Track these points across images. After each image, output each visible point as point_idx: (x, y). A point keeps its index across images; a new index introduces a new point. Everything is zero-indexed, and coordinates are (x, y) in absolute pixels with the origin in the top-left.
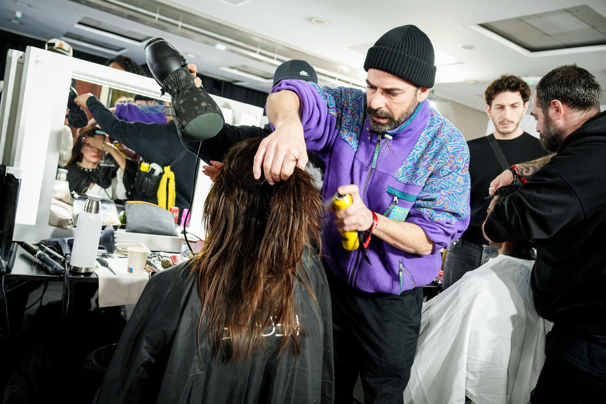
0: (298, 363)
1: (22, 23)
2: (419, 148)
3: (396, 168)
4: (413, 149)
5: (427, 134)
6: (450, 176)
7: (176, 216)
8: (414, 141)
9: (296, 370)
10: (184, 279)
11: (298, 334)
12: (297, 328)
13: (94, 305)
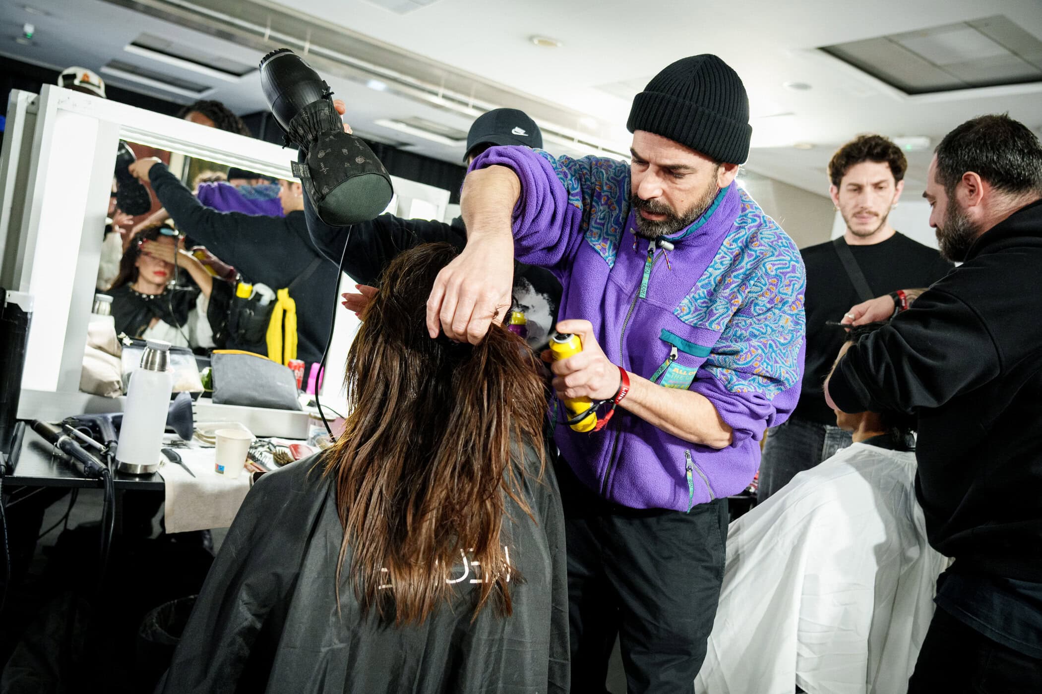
0: (508, 629)
1: (35, 44)
2: (718, 266)
3: (679, 299)
4: (708, 267)
5: (733, 241)
6: (768, 314)
7: (299, 375)
8: (712, 252)
9: (505, 642)
10: (312, 485)
11: (508, 580)
12: (507, 569)
13: (156, 529)
